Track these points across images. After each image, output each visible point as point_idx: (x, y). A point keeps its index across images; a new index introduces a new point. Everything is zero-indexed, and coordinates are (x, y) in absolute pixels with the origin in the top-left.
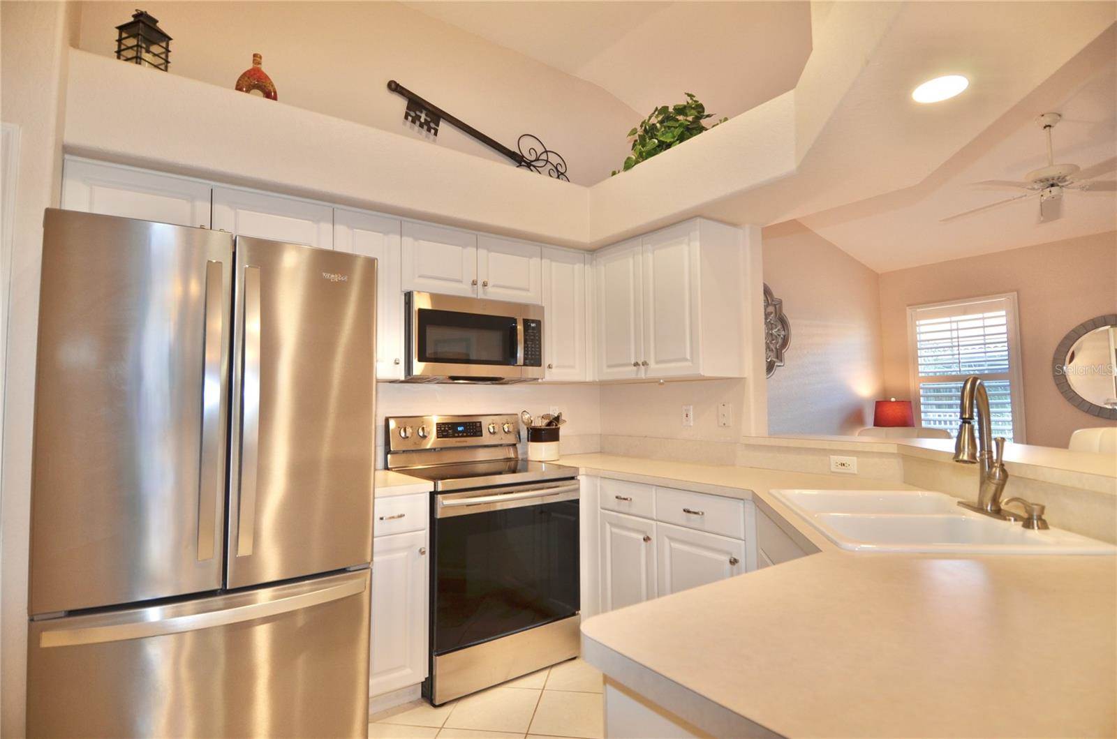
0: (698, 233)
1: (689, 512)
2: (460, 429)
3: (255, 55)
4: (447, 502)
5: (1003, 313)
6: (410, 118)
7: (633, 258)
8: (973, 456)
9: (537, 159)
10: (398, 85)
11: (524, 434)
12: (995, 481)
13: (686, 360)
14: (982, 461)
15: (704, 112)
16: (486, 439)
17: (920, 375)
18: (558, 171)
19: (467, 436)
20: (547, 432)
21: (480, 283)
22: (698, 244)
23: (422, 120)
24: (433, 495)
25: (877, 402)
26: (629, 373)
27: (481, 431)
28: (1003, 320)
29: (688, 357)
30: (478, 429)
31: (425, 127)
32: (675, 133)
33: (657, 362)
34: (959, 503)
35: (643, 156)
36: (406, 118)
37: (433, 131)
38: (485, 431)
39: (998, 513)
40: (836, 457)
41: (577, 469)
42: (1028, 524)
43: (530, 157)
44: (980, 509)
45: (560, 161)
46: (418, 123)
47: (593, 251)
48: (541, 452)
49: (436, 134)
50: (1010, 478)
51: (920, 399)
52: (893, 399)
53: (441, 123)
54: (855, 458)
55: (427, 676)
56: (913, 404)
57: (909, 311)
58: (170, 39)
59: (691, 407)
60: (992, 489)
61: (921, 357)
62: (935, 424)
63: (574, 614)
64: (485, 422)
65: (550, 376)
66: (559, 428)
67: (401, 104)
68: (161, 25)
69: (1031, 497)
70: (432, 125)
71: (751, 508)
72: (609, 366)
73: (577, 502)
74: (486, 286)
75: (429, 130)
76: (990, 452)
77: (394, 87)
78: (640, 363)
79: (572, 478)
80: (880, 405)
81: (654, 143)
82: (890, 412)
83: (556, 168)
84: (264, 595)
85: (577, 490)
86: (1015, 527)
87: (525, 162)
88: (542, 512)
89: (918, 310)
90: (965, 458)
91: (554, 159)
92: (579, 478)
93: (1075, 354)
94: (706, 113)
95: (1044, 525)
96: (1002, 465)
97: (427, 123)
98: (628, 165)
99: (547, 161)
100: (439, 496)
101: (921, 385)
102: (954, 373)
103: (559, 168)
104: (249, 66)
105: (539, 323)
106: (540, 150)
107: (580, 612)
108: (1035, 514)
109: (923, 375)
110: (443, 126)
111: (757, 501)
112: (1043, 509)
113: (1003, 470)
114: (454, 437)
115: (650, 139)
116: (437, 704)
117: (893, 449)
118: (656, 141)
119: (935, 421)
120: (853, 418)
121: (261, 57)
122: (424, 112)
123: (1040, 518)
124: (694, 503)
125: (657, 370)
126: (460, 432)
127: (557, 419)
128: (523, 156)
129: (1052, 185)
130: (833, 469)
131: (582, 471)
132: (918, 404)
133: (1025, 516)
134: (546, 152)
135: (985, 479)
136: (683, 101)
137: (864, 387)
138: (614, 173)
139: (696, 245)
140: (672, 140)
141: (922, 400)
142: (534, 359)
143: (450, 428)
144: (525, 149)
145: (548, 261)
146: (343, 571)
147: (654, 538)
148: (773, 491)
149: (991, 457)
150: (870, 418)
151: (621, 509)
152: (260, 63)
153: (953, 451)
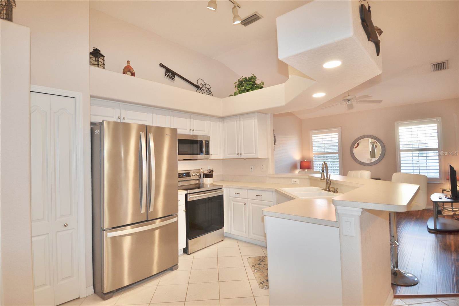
0: (257, 117)
1: (258, 196)
2: (184, 175)
3: (128, 61)
4: (191, 196)
5: (337, 134)
6: (167, 76)
7: (236, 121)
8: (324, 178)
9: (203, 87)
10: (163, 65)
11: (202, 175)
12: (329, 184)
13: (254, 153)
14: (326, 179)
15: (256, 78)
16: (192, 178)
17: (313, 152)
18: (209, 90)
19: (186, 177)
20: (209, 175)
21: (192, 130)
22: (257, 120)
23: (170, 76)
24: (186, 195)
25: (301, 161)
26: (236, 156)
27: (190, 175)
28: (337, 136)
29: (254, 152)
30: (189, 175)
31: (171, 78)
32: (249, 86)
33: (244, 153)
34: (322, 189)
35: (240, 92)
36: (166, 76)
37: (173, 79)
38: (191, 175)
39: (329, 191)
40: (294, 179)
41: (223, 186)
42: (334, 192)
43: (201, 86)
44: (326, 190)
45: (210, 87)
46: (169, 77)
47: (222, 118)
48: (208, 181)
49: (174, 80)
50: (332, 183)
51: (313, 160)
52: (306, 160)
53: (175, 76)
54: (298, 180)
55: (186, 246)
56: (311, 162)
57: (310, 132)
58: (105, 57)
59: (253, 166)
60: (328, 185)
61: (314, 147)
62: (318, 168)
63: (222, 228)
64: (191, 172)
65: (212, 157)
66: (213, 174)
67: (163, 70)
68: (102, 53)
69: (335, 187)
70: (173, 77)
71: (274, 194)
72: (228, 154)
73: (222, 195)
74: (194, 130)
75: (172, 79)
76: (328, 177)
77: (162, 65)
78: (239, 154)
79: (221, 188)
80: (302, 162)
81: (243, 88)
82: (305, 164)
83: (208, 89)
84: (158, 221)
85: (223, 192)
86: (332, 193)
87: (200, 88)
88: (209, 199)
89: (313, 132)
90: (323, 179)
91: (208, 86)
92: (223, 188)
93: (359, 143)
94: (257, 79)
95: (337, 192)
96: (330, 180)
97: (171, 77)
98: (235, 94)
99: (206, 87)
100: (188, 195)
101: (314, 156)
102: (323, 152)
103: (209, 89)
104: (126, 65)
105: (208, 141)
106: (203, 84)
107: (224, 227)
108: (336, 190)
109: (314, 152)
110: (176, 78)
111: (277, 191)
112: (337, 189)
113: (330, 181)
114: (183, 177)
115: (242, 87)
116: (189, 253)
117: (307, 177)
118: (244, 88)
119: (318, 167)
120: (294, 167)
121: (129, 62)
122: (170, 73)
123: (337, 191)
124: (259, 193)
125: (244, 156)
126: (185, 176)
127: (212, 171)
128: (199, 86)
129: (349, 101)
130: (293, 183)
131: (224, 186)
132: (313, 162)
133: (334, 191)
134: (205, 84)
135: (327, 183)
136: (251, 75)
137: (297, 157)
138: (231, 95)
139: (256, 120)
140: (249, 88)
141: (314, 160)
142: (208, 153)
143: (182, 175)
144: (199, 83)
145: (210, 122)
146: (171, 215)
147: (247, 204)
148: (280, 189)
149: (328, 179)
150: (299, 166)
151: (237, 196)
152: (129, 63)
153: (320, 177)
